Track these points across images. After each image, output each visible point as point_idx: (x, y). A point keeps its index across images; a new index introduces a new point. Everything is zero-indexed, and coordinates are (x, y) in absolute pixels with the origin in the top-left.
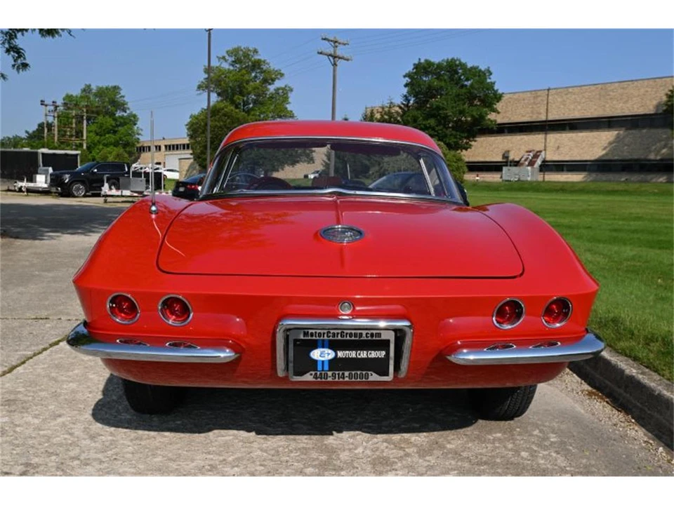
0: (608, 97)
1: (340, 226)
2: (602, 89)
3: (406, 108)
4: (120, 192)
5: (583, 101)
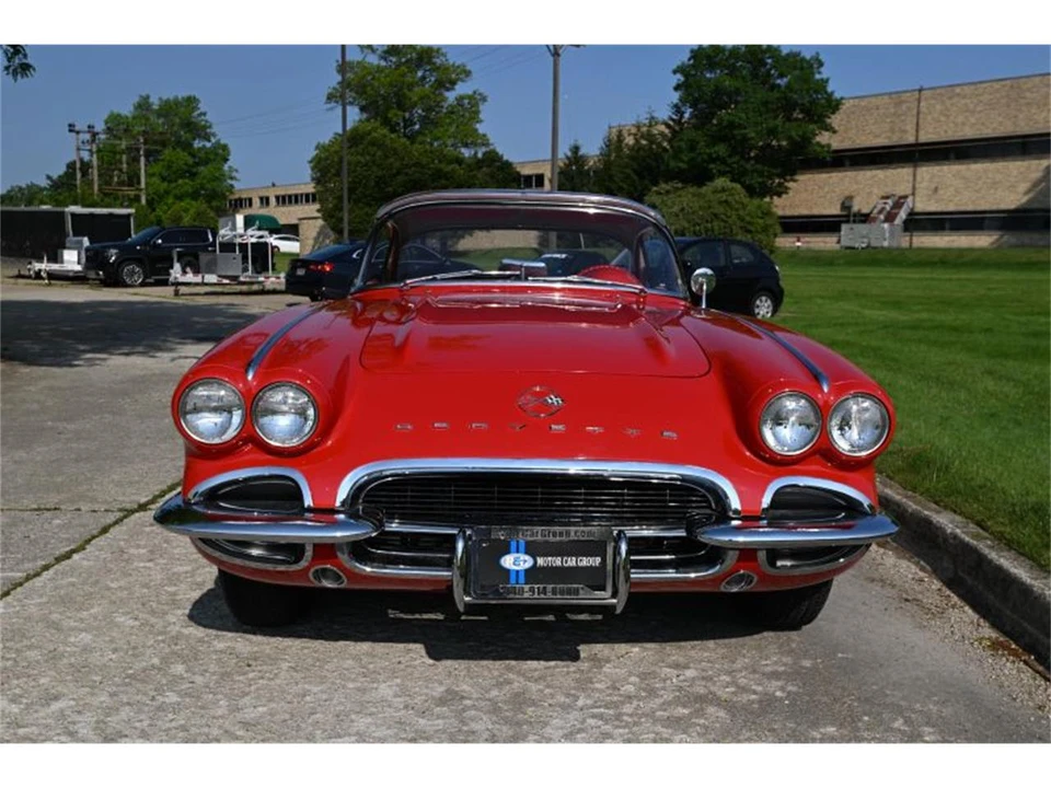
0: (1022, 101)
2: (1012, 87)
3: (676, 127)
4: (200, 276)
5: (979, 109)
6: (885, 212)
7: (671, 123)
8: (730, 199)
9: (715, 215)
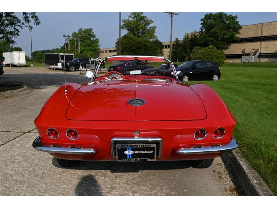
1: (136, 99)
3: (201, 33)
4: (86, 69)
6: (253, 53)
7: (200, 32)
8: (213, 50)
9: (209, 54)
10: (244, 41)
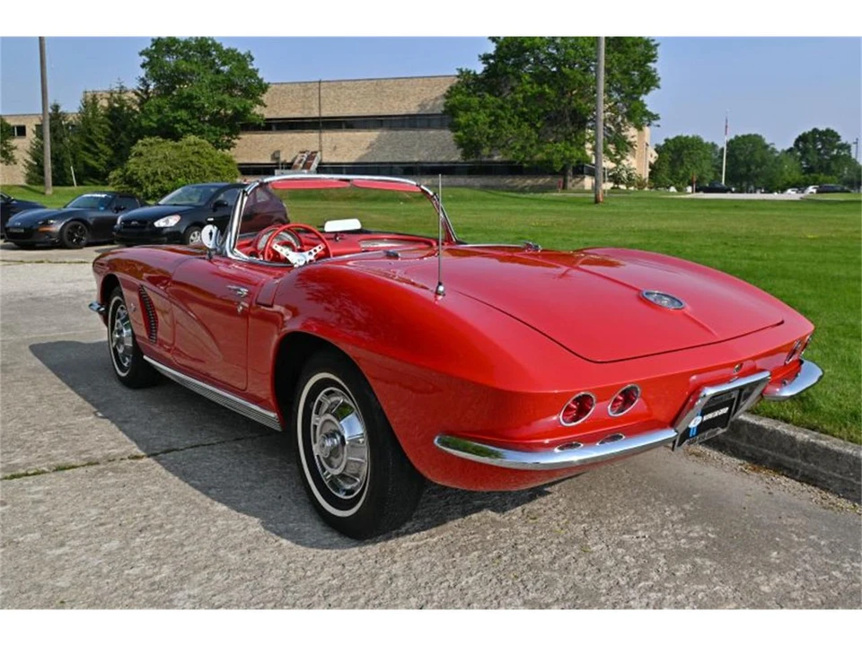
0: (384, 94)
2: (377, 84)
3: (144, 96)
5: (358, 96)
6: (303, 162)
7: (140, 92)
8: (201, 151)
9: (191, 162)
10: (274, 127)
